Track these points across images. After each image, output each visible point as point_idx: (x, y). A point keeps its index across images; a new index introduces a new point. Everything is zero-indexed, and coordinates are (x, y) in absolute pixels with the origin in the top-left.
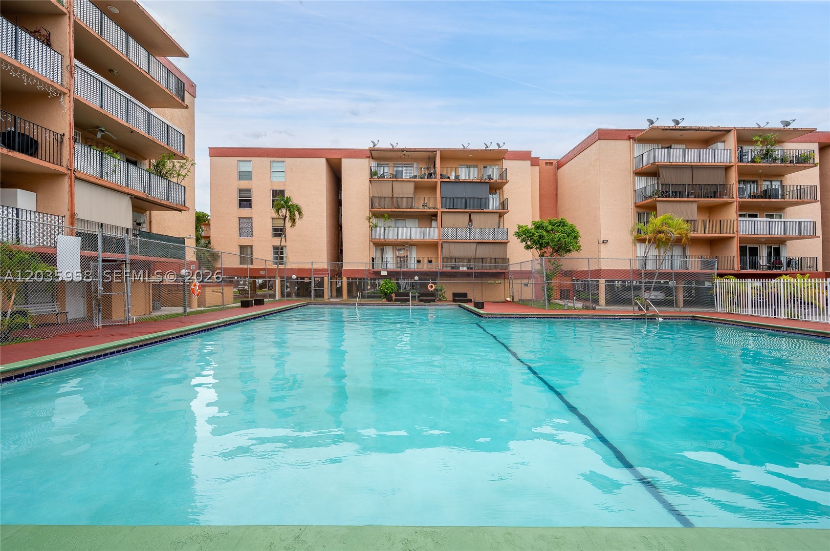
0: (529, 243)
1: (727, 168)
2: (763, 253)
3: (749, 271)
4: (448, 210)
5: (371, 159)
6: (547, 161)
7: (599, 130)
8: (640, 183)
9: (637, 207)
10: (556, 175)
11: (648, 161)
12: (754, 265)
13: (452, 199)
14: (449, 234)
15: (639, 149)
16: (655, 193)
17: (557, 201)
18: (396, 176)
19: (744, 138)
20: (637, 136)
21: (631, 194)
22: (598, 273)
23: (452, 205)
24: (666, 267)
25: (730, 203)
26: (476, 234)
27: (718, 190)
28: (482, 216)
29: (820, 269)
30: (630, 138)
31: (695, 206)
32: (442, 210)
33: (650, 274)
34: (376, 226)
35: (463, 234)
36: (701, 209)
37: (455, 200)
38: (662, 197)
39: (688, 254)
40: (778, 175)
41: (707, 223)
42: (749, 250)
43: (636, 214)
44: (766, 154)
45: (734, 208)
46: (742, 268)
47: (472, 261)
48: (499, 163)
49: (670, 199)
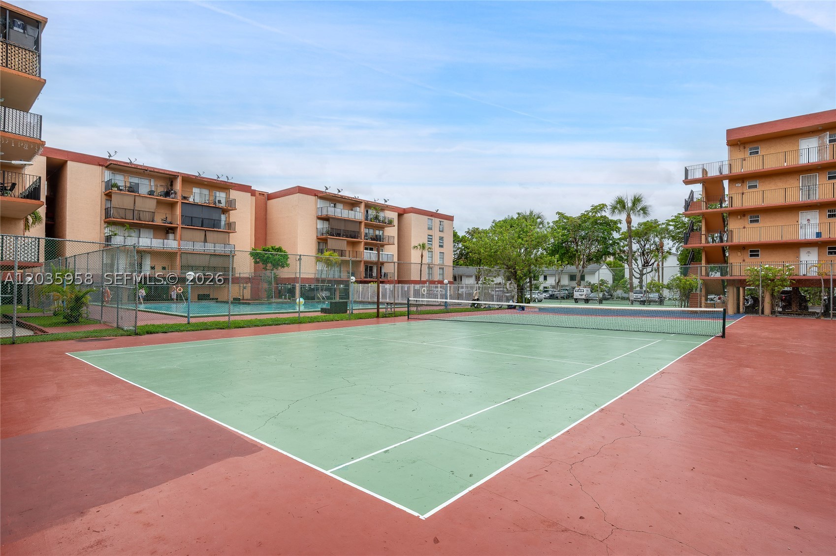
0: (258, 260)
1: (360, 223)
2: (375, 270)
3: (369, 279)
4: (186, 227)
5: (104, 168)
6: (260, 193)
7: (299, 186)
8: (321, 225)
9: (318, 239)
10: (266, 204)
11: (324, 213)
12: (371, 276)
13: (190, 218)
14: (187, 246)
15: (321, 204)
16: (328, 233)
17: (266, 224)
18: (133, 189)
19: (368, 206)
20: (320, 195)
21: (315, 230)
22: (295, 280)
23: (190, 222)
24: (331, 277)
25: (361, 242)
26: (210, 247)
27: (355, 235)
28: (215, 234)
29: (396, 279)
30: (315, 195)
31: (346, 242)
32: (182, 226)
33: (323, 281)
34: (115, 235)
35: (199, 247)
36: (348, 242)
37: (194, 219)
38: (331, 236)
39: (342, 270)
40: (381, 228)
41: (351, 253)
42: (369, 267)
43: (317, 243)
44: (376, 217)
45: (362, 245)
46: (365, 277)
47: (206, 269)
48: (227, 191)
49: (334, 237)
